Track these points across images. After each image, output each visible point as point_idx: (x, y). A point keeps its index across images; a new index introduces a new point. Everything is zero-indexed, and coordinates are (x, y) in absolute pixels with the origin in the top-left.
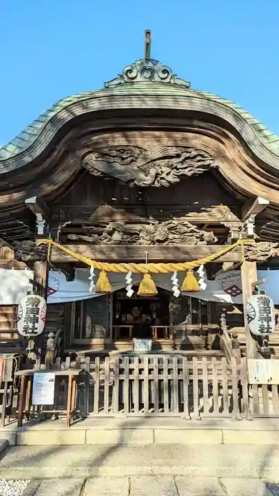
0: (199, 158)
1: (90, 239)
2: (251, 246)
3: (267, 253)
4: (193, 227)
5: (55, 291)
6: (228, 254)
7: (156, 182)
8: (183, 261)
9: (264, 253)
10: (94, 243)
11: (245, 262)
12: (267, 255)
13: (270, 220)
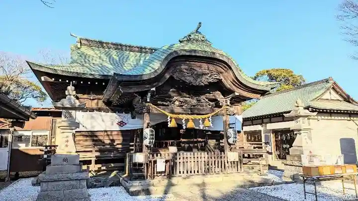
0: (216, 75)
1: (167, 104)
4: (207, 100)
5: (126, 124)
10: (168, 105)
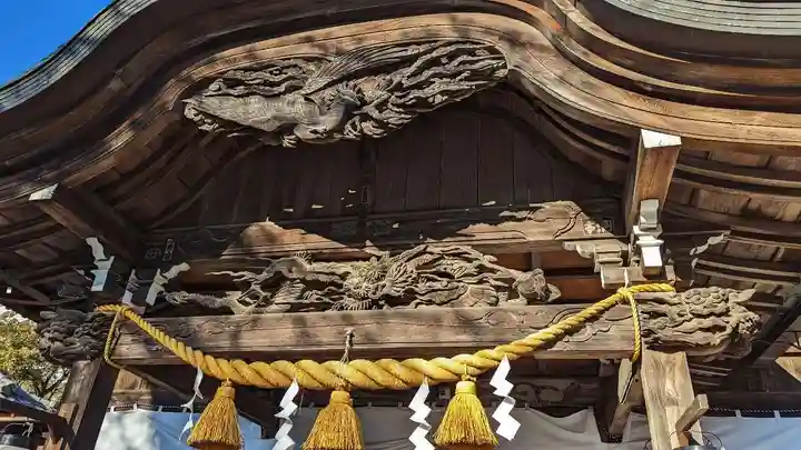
1: (218, 303)
2: (661, 302)
3: (720, 321)
6: (589, 330)
7: (348, 127)
8: (450, 352)
9: (707, 322)
11: (647, 355)
12: (722, 329)
13: (716, 228)
